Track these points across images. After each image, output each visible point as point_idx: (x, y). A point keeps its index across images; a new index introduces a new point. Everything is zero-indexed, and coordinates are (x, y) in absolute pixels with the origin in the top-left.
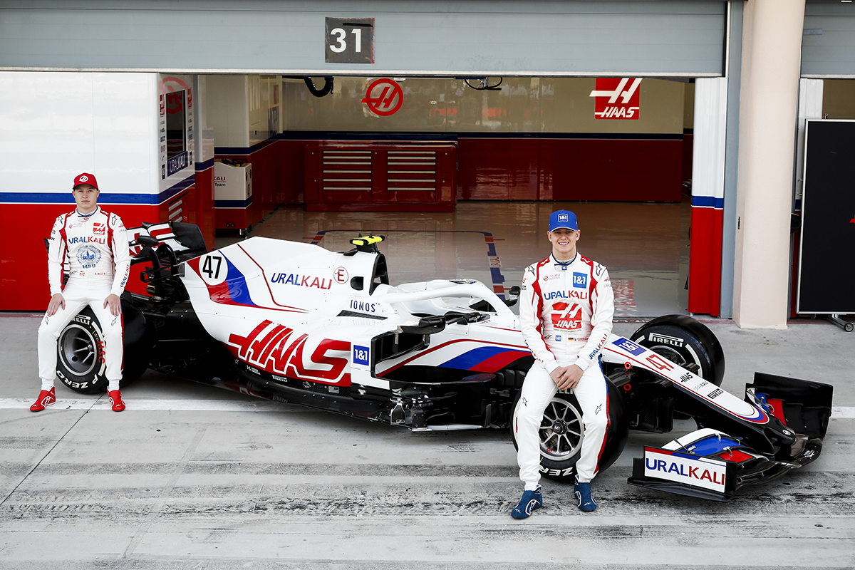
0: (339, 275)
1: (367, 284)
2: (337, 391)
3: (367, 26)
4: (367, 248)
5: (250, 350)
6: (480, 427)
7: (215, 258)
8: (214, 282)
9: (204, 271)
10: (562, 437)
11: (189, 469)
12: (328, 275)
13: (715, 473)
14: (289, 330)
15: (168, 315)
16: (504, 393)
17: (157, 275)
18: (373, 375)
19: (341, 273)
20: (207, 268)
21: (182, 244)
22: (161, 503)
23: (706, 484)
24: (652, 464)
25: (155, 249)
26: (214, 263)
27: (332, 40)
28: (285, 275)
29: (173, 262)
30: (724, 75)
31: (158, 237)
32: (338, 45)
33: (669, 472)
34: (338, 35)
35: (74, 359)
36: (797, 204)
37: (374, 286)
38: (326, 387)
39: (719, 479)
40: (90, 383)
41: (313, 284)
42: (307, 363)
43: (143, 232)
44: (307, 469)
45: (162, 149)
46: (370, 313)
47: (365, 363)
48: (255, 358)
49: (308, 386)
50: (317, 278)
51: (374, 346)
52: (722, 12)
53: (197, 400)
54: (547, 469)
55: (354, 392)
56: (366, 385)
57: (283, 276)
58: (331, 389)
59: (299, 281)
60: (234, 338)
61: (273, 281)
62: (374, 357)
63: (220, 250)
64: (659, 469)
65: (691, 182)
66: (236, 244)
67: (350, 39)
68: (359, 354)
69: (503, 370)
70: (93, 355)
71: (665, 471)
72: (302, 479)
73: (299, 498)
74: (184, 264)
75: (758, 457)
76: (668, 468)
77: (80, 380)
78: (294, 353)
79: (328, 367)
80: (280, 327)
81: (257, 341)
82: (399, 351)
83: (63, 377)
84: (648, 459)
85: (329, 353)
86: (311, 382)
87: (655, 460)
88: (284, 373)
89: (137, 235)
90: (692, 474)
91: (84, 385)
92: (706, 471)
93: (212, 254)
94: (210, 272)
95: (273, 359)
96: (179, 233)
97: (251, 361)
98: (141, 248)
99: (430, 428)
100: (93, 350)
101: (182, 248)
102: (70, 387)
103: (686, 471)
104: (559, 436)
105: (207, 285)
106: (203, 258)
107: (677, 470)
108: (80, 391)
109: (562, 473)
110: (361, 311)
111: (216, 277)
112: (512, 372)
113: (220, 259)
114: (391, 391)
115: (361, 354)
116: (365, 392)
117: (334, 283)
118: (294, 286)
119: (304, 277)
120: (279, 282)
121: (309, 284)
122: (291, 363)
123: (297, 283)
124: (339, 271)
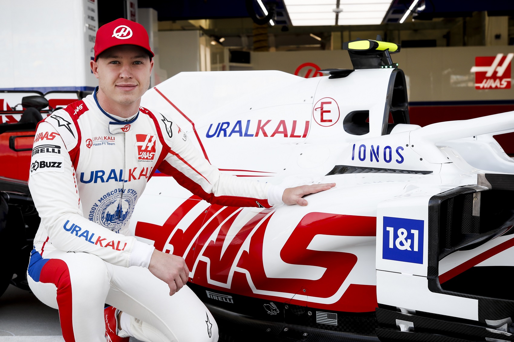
0: (323, 112)
1: (376, 121)
18: (433, 287)
19: (326, 107)
28: (228, 124)
38: (310, 314)
41: (276, 132)
42: (273, 264)
46: (393, 165)
47: (413, 257)
49: (274, 311)
50: (283, 122)
51: (435, 218)
55: (383, 325)
56: (414, 308)
57: (225, 126)
58: (322, 318)
59: (252, 130)
60: (143, 229)
61: (208, 136)
62: (436, 243)
68: (396, 237)
78: (246, 246)
79: (316, 273)
81: (179, 231)
85: (320, 243)
86: (280, 302)
88: (228, 285)
95: (207, 260)
110: (374, 164)
115: (402, 238)
116: (411, 325)
117: (313, 127)
118: (243, 138)
119: (260, 122)
120: (218, 136)
121: (269, 132)
122: (239, 265)
123: (249, 133)
124: (323, 103)
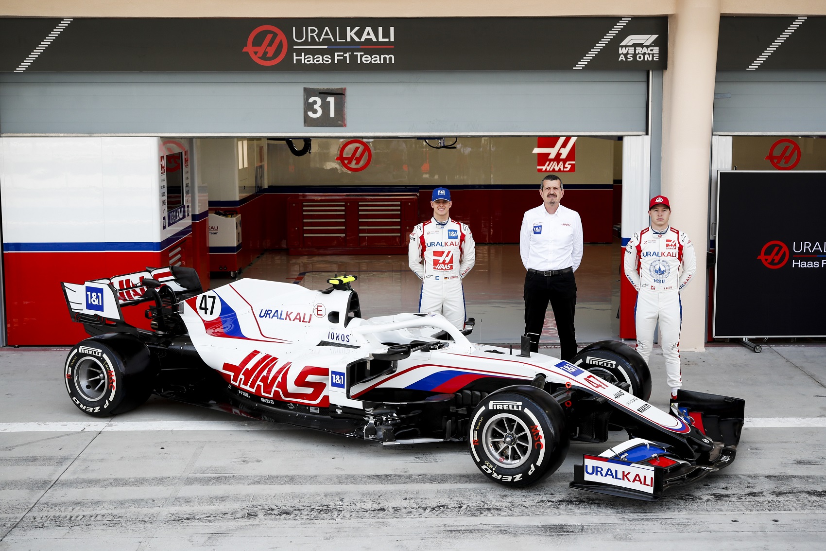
0: (318, 310)
1: (342, 318)
2: (318, 411)
3: (339, 94)
4: (342, 286)
5: (241, 376)
6: (442, 440)
7: (210, 297)
8: (209, 318)
9: (201, 308)
10: (513, 448)
11: (190, 481)
12: (307, 310)
13: (645, 477)
14: (275, 359)
15: (169, 347)
16: (462, 411)
17: (159, 312)
18: (348, 397)
19: (319, 308)
20: (203, 306)
21: (181, 286)
22: (165, 512)
23: (637, 486)
24: (590, 470)
25: (158, 290)
26: (210, 301)
27: (309, 107)
28: (271, 311)
29: (173, 301)
30: (647, 134)
31: (160, 280)
32: (315, 112)
33: (606, 476)
34: (315, 102)
35: (88, 387)
36: (711, 244)
37: (348, 320)
38: (307, 408)
39: (648, 482)
40: (102, 408)
41: (296, 318)
42: (291, 387)
43: (147, 276)
44: (292, 479)
45: (163, 203)
46: (345, 343)
47: (342, 386)
48: (245, 383)
49: (292, 407)
50: (299, 314)
51: (349, 372)
52: (645, 79)
53: (195, 422)
54: (500, 476)
55: (332, 412)
56: (342, 405)
57: (269, 312)
58: (312, 410)
59: (284, 316)
60: (227, 366)
61: (260, 316)
62: (349, 381)
63: (215, 290)
64: (597, 474)
65: (621, 225)
66: (228, 285)
67: (325, 106)
68: (336, 378)
69: (461, 391)
70: (104, 382)
71: (602, 475)
72: (288, 489)
73: (286, 505)
74: (183, 303)
75: (681, 462)
76: (604, 473)
77: (93, 405)
78: (279, 379)
79: (309, 391)
80: (267, 356)
81: (247, 369)
82: (371, 375)
83: (78, 402)
84: (587, 466)
85: (310, 378)
86: (295, 403)
87: (593, 467)
88: (271, 396)
89: (142, 278)
90: (625, 477)
91: (97, 409)
92: (637, 475)
93: (207, 294)
94: (206, 309)
95: (262, 384)
96: (179, 276)
97: (242, 386)
98: (146, 289)
99: (399, 442)
100: (104, 379)
101: (181, 289)
102: (85, 411)
103: (620, 475)
104: (510, 447)
105: (204, 321)
106: (200, 297)
107: (612, 475)
108: (93, 415)
109: (513, 479)
110: (337, 342)
111: (211, 313)
112: (468, 392)
113: (214, 298)
114: (364, 410)
115: (338, 379)
116: (341, 411)
117: (313, 316)
118: (279, 320)
119: (287, 312)
120: (266, 317)
121: (292, 318)
122: (277, 387)
123: (282, 318)
124: (318, 306)
